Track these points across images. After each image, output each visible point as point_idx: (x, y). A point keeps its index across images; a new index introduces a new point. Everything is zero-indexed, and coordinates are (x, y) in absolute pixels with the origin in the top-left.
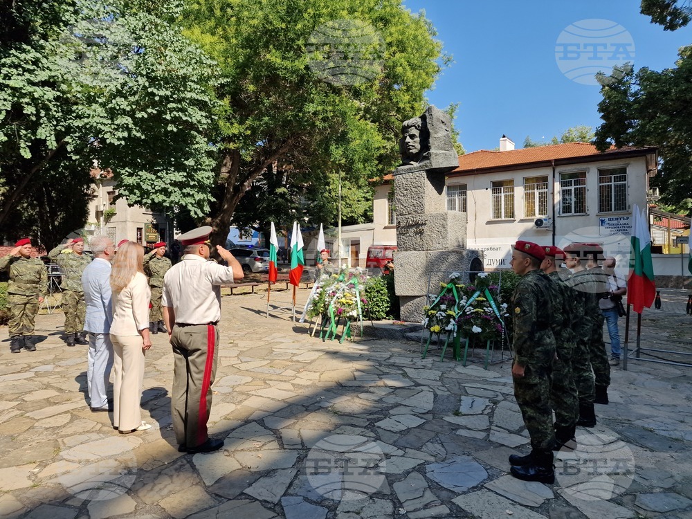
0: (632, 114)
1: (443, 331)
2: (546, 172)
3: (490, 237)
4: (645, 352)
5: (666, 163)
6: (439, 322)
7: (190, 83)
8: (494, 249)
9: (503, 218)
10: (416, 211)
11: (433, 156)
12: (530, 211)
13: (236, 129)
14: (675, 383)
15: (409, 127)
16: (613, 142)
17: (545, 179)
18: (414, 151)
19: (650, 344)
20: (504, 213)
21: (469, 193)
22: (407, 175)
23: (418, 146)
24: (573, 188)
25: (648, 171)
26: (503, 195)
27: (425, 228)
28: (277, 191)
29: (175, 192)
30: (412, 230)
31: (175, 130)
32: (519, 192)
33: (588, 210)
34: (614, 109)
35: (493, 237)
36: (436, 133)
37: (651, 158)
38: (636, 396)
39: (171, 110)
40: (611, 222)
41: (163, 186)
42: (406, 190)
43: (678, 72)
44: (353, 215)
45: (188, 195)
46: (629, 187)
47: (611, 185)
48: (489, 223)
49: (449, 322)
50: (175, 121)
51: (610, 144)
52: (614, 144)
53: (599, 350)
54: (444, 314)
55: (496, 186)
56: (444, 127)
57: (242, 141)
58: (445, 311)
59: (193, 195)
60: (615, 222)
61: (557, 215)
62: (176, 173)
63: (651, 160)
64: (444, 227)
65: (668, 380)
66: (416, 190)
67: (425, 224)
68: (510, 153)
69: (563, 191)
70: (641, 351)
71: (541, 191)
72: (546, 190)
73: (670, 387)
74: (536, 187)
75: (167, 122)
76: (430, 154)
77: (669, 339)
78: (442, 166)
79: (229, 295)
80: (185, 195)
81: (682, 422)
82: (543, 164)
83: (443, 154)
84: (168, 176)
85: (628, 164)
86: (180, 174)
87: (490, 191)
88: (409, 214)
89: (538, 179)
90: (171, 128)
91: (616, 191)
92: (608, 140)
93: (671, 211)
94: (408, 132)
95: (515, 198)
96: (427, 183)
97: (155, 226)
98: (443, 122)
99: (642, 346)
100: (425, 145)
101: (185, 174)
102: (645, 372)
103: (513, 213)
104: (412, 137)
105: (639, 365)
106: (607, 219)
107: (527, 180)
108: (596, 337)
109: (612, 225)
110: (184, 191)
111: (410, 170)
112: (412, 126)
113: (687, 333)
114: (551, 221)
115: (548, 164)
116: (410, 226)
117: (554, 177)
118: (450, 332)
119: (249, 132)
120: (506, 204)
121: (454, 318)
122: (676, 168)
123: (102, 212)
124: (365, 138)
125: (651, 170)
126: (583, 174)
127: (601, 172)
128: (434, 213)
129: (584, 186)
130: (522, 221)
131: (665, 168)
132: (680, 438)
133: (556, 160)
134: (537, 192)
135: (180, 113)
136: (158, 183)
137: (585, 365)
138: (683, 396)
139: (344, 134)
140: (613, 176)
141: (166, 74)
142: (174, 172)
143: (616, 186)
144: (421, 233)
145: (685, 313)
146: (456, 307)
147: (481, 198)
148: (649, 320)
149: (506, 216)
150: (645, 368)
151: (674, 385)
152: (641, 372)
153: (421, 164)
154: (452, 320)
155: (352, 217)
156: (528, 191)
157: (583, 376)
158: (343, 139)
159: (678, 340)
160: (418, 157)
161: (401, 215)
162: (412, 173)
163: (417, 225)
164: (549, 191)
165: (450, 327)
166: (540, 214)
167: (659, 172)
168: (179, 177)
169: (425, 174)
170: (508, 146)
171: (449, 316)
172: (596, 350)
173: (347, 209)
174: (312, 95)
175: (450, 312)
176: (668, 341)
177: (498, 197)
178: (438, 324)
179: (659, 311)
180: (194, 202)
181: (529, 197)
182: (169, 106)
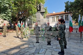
8: (52, 25)
10: (39, 19)
12: (57, 21)
13: (15, 8)
15: (38, 6)
17: (59, 16)
20: (54, 21)
21: (49, 18)
32: (55, 18)
34: (67, 7)
37: (71, 14)
43: (75, 2)
45: (7, 17)
46: (68, 17)
47: (66, 17)
48: (52, 22)
50: (3, 6)
51: (66, 11)
62: (4, 14)
64: (43, 21)
69: (61, 18)
74: (57, 17)
85: (68, 14)
87: (52, 18)
90: (2, 7)
97: (9, 23)
100: (40, 9)
106: (66, 21)
111: (38, 13)
115: (59, 14)
123: (2, 22)
127: (65, 15)
128: (42, 19)
129: (63, 17)
158: (31, 10)
160: (39, 11)
163: (39, 21)
164: (59, 18)
165: (42, 36)
169: (40, 13)
170: (54, 13)
175: (42, 33)
181: (57, 19)
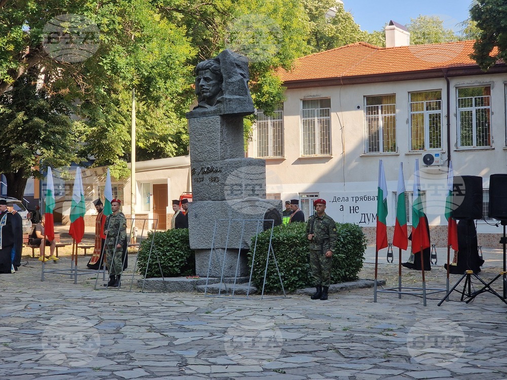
2: (438, 85)
8: (369, 198)
9: (381, 153)
10: (210, 158)
11: (227, 101)
12: (418, 143)
17: (437, 94)
18: (208, 95)
20: (383, 144)
21: (333, 113)
23: (213, 89)
24: (473, 109)
26: (380, 116)
27: (219, 175)
30: (207, 178)
33: (493, 142)
36: (230, 77)
55: (373, 103)
56: (239, 71)
61: (453, 148)
66: (210, 135)
67: (220, 172)
69: (461, 113)
71: (432, 112)
72: (438, 112)
78: (236, 112)
82: (434, 74)
87: (363, 110)
89: (426, 95)
95: (397, 123)
103: (395, 145)
104: (206, 79)
107: (414, 95)
111: (205, 115)
112: (206, 69)
114: (445, 157)
115: (441, 74)
116: (205, 174)
117: (449, 92)
126: (488, 90)
128: (228, 160)
129: (487, 107)
130: (407, 156)
133: (449, 70)
134: (426, 114)
144: (216, 181)
147: (349, 121)
149: (385, 149)
153: (216, 109)
156: (415, 112)
161: (195, 161)
162: (207, 117)
164: (442, 112)
166: (431, 146)
169: (219, 119)
177: (373, 120)
181: (416, 121)
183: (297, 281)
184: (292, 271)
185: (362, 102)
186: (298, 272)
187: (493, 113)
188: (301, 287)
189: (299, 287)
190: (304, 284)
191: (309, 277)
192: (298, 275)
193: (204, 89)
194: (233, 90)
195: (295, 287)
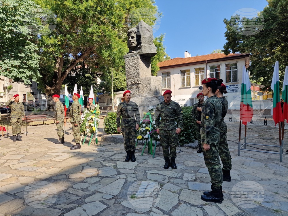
0: (239, 37)
1: (143, 139)
2: (203, 66)
3: (180, 95)
4: (248, 145)
5: (252, 63)
6: (142, 133)
7: (18, 12)
8: (182, 100)
9: (186, 87)
10: (136, 77)
11: (143, 47)
12: (197, 83)
13: (52, 41)
14: (266, 163)
15: (131, 32)
16: (231, 50)
17: (203, 69)
18: (134, 45)
19: (250, 140)
20: (186, 84)
21: (171, 76)
22: (131, 58)
23: (136, 42)
24: (215, 72)
25: (246, 65)
26: (185, 76)
27: (140, 85)
28: (86, 75)
29: (14, 71)
30: (134, 86)
31: (10, 37)
32: (192, 75)
34: (232, 35)
35: (182, 95)
36: (144, 35)
37: (247, 59)
38: (246, 173)
39: (8, 26)
40: (231, 87)
41: (7, 67)
42: (131, 66)
44: (123, 87)
45: (23, 72)
46: (238, 72)
47: (230, 71)
48: (180, 89)
49: (146, 134)
51: (230, 51)
52: (232, 52)
53: (224, 148)
54: (144, 129)
55: (183, 72)
56: (149, 33)
57: (57, 47)
58: (145, 127)
59: (25, 73)
60: (232, 87)
62: (15, 61)
63: (247, 60)
64: (149, 85)
65: (261, 161)
66: (135, 65)
67: (140, 83)
68: (189, 58)
69: (211, 74)
70: (247, 144)
71: (202, 74)
72: (203, 74)
73: (264, 166)
74: (199, 72)
75: (6, 33)
76: (141, 46)
77: (258, 137)
78: (148, 53)
79: (53, 123)
80: (20, 72)
81: (276, 193)
82: (202, 62)
83: (148, 46)
84: (10, 62)
85: (238, 62)
86: (18, 61)
87: (180, 74)
88: (133, 78)
89: (200, 69)
91: (233, 73)
92: (229, 49)
93: (255, 83)
94: (130, 35)
95: (191, 78)
96: (141, 62)
97: (32, 93)
98: (148, 30)
99: (247, 142)
100: (139, 42)
101: (21, 62)
102: (249, 157)
103: (190, 84)
104: (132, 37)
105: (246, 152)
106: (229, 86)
107: (196, 69)
108: (222, 140)
109: (231, 88)
110: (20, 70)
111: (132, 56)
112: (132, 32)
113: (266, 134)
115: (205, 62)
116: (133, 85)
117: (207, 68)
118: (147, 139)
119: (60, 43)
120: (187, 80)
121: (149, 131)
122: (256, 65)
123: (6, 87)
124: (119, 47)
125: (247, 65)
126: (219, 66)
127: (226, 65)
128: (144, 77)
129: (219, 72)
130: (194, 87)
131: (252, 65)
132: (278, 209)
133: (208, 60)
134: (200, 75)
135: (13, 28)
136: (4, 66)
137: (215, 161)
138: (272, 171)
139: (110, 45)
140: (231, 67)
141: (4, 6)
142: (14, 60)
143: (233, 71)
144: (138, 88)
145: (264, 125)
146: (150, 125)
147: (176, 78)
148: (248, 128)
149: (187, 86)
150: (249, 154)
151: (265, 164)
152: (247, 156)
153: (137, 52)
154: (148, 132)
155: (122, 87)
156: (196, 74)
157: (214, 168)
159: (263, 138)
161: (128, 79)
162: (133, 56)
163: (136, 84)
164: (205, 74)
165: (146, 136)
167: (250, 66)
168: (17, 63)
169: (139, 57)
170: (188, 55)
171: (147, 130)
172: (222, 148)
173: (120, 84)
174: (90, 24)
175: (147, 128)
176: (258, 138)
177: (183, 77)
178: (141, 135)
179: (252, 124)
180: (26, 76)
181: (197, 77)
182: (6, 24)
183: (184, 140)
184: (182, 134)
185: (180, 72)
186: (185, 135)
187: (221, 73)
188: (187, 143)
189: (186, 143)
190: (188, 141)
191: (191, 137)
192: (185, 136)
193: (131, 42)
194: (146, 42)
195: (183, 143)
